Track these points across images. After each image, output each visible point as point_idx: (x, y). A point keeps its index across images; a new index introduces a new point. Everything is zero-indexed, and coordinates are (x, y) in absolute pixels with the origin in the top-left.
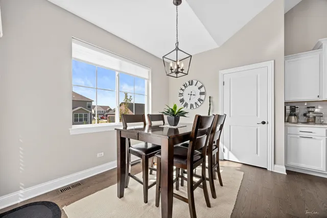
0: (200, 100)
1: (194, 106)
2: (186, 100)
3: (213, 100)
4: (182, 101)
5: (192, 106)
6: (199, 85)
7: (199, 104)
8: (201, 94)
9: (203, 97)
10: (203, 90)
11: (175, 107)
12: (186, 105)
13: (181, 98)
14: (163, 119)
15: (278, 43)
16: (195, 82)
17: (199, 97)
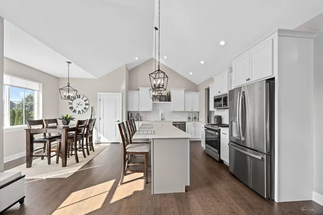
0: (85, 108)
1: (81, 112)
2: (75, 108)
3: (95, 109)
4: (71, 108)
5: (79, 112)
6: (85, 99)
7: (85, 111)
8: (86, 104)
9: (87, 107)
10: (87, 102)
11: (67, 116)
12: (75, 111)
13: (71, 106)
14: (57, 122)
15: (124, 87)
16: (82, 96)
17: (85, 106)
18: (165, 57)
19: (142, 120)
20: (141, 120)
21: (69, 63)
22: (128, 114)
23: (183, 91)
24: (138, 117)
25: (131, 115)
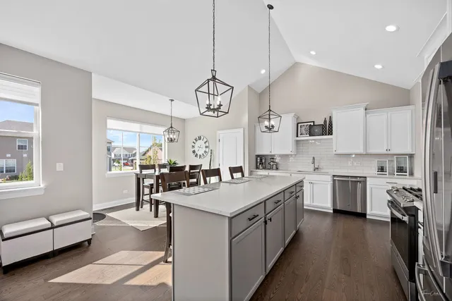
0: (205, 152)
2: (196, 152)
3: (213, 152)
5: (201, 156)
6: (205, 140)
7: (205, 155)
8: (206, 147)
9: (207, 150)
10: (207, 144)
11: (170, 161)
12: (197, 156)
13: (194, 149)
15: (246, 119)
16: (202, 138)
17: (204, 149)
18: (313, 53)
19: (280, 168)
20: (277, 169)
21: (172, 100)
22: (257, 159)
23: (362, 110)
24: (272, 163)
25: (261, 160)
